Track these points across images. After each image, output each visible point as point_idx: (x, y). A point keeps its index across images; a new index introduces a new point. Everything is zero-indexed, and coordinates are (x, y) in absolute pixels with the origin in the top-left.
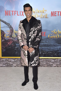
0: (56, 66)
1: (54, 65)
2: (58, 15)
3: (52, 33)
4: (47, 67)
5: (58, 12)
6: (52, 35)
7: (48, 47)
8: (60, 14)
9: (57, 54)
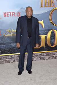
0: (13, 62)
1: (11, 61)
2: (10, 16)
3: (7, 32)
4: (5, 63)
5: (10, 13)
6: (7, 34)
7: (5, 45)
8: (12, 14)
9: (13, 51)
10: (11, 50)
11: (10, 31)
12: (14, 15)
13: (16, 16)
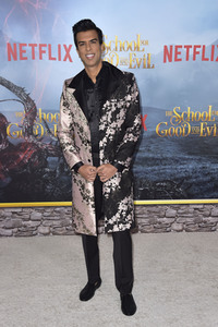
0: (181, 231)
1: (175, 226)
2: (187, 59)
3: (167, 119)
4: (152, 232)
5: (188, 47)
6: (169, 125)
7: (156, 168)
8: (195, 53)
9: (186, 190)
10: (178, 187)
11: (180, 114)
12: (199, 57)
13: (207, 59)
